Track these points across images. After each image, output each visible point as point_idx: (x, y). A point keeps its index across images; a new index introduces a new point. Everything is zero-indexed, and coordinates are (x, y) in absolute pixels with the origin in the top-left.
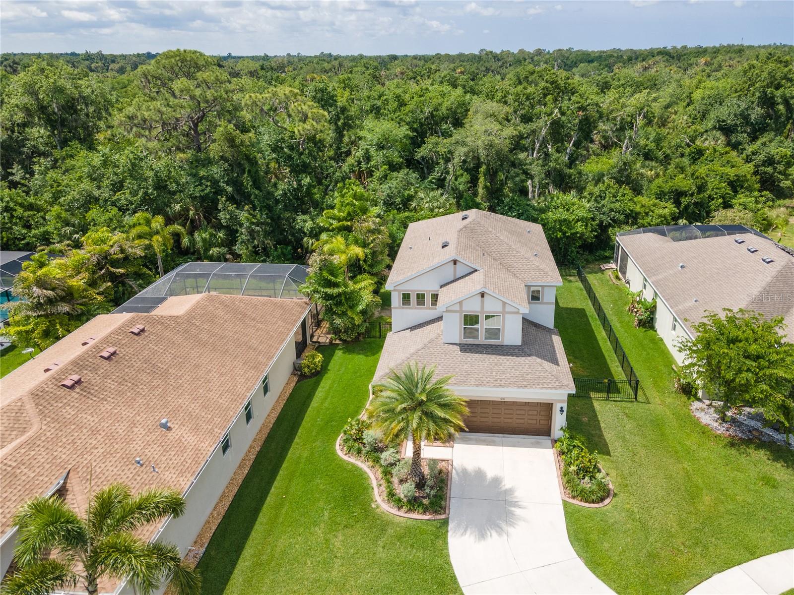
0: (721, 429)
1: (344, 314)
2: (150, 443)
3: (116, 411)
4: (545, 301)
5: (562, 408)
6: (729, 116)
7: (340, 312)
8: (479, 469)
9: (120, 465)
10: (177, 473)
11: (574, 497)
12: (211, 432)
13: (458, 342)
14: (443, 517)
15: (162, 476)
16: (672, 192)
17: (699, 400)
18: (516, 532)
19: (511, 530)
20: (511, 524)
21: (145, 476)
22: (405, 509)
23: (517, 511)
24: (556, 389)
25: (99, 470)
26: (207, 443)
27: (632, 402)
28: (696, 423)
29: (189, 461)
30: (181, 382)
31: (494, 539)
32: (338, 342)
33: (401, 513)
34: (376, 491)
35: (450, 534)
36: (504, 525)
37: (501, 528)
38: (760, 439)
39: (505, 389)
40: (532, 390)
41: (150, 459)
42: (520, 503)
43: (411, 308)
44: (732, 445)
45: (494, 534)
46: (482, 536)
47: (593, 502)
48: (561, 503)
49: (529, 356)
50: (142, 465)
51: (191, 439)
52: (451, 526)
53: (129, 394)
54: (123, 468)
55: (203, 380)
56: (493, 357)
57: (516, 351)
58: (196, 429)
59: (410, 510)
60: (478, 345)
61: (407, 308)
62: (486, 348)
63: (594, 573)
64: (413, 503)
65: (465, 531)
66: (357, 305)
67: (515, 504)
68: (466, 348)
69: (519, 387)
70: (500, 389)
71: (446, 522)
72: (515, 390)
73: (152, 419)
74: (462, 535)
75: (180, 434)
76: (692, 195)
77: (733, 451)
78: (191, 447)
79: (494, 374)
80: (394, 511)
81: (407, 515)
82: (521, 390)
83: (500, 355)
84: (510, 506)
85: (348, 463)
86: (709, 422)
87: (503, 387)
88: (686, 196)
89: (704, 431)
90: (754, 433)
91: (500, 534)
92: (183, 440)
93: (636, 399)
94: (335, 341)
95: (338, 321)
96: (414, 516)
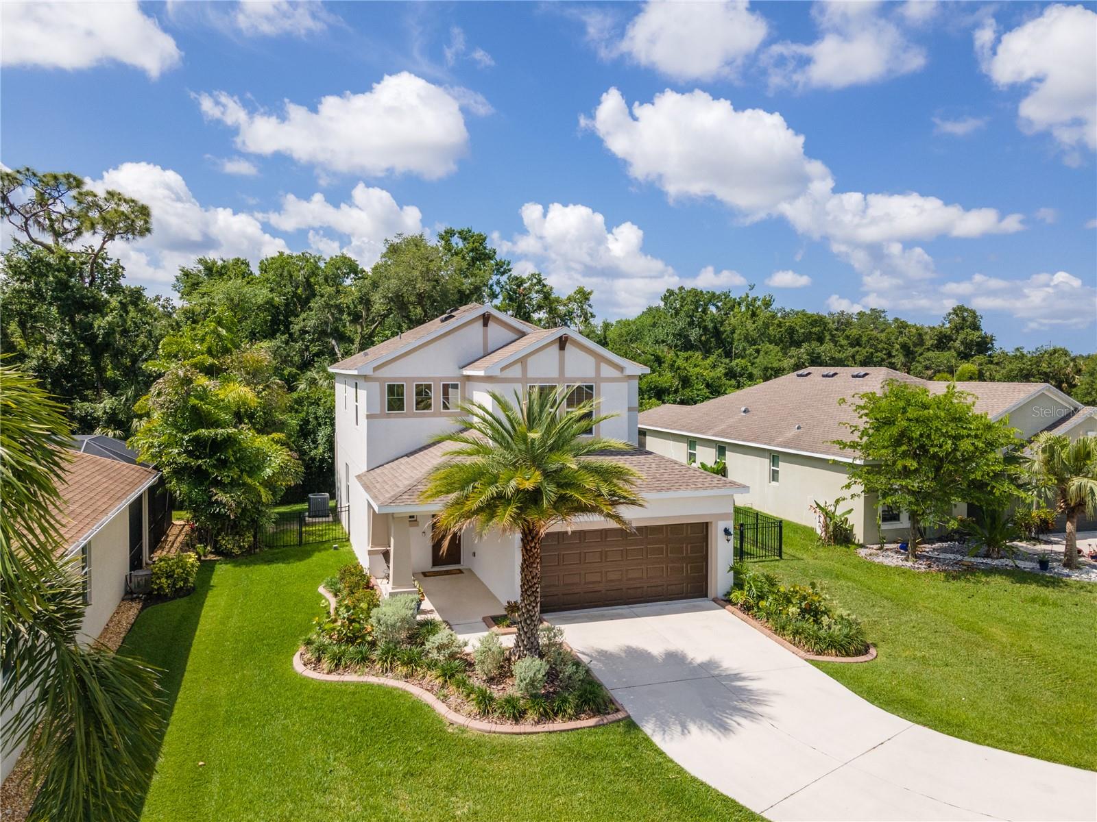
0: (921, 567)
1: (234, 484)
5: (726, 529)
6: (668, 335)
7: (227, 480)
8: (629, 647)
11: (820, 653)
14: (618, 716)
16: (651, 389)
17: (862, 546)
18: (778, 710)
19: (766, 710)
20: (755, 704)
22: (532, 716)
23: (751, 685)
27: (777, 560)
31: (748, 727)
32: (212, 557)
33: (525, 727)
34: (441, 708)
35: (655, 739)
37: (746, 711)
38: (978, 568)
40: (680, 493)
42: (743, 675)
43: (406, 416)
44: (953, 578)
45: (741, 720)
46: (723, 727)
47: (856, 654)
48: (807, 663)
49: (648, 453)
59: (545, 716)
61: (396, 416)
65: (685, 727)
66: (260, 468)
67: (738, 677)
69: (659, 491)
71: (631, 725)
72: (654, 495)
74: (683, 734)
76: (676, 391)
77: (963, 583)
80: (508, 727)
81: (539, 728)
82: (663, 494)
84: (731, 681)
86: (898, 563)
88: (669, 394)
90: (964, 564)
91: (752, 720)
93: (780, 555)
94: (205, 556)
95: (221, 497)
96: (559, 725)
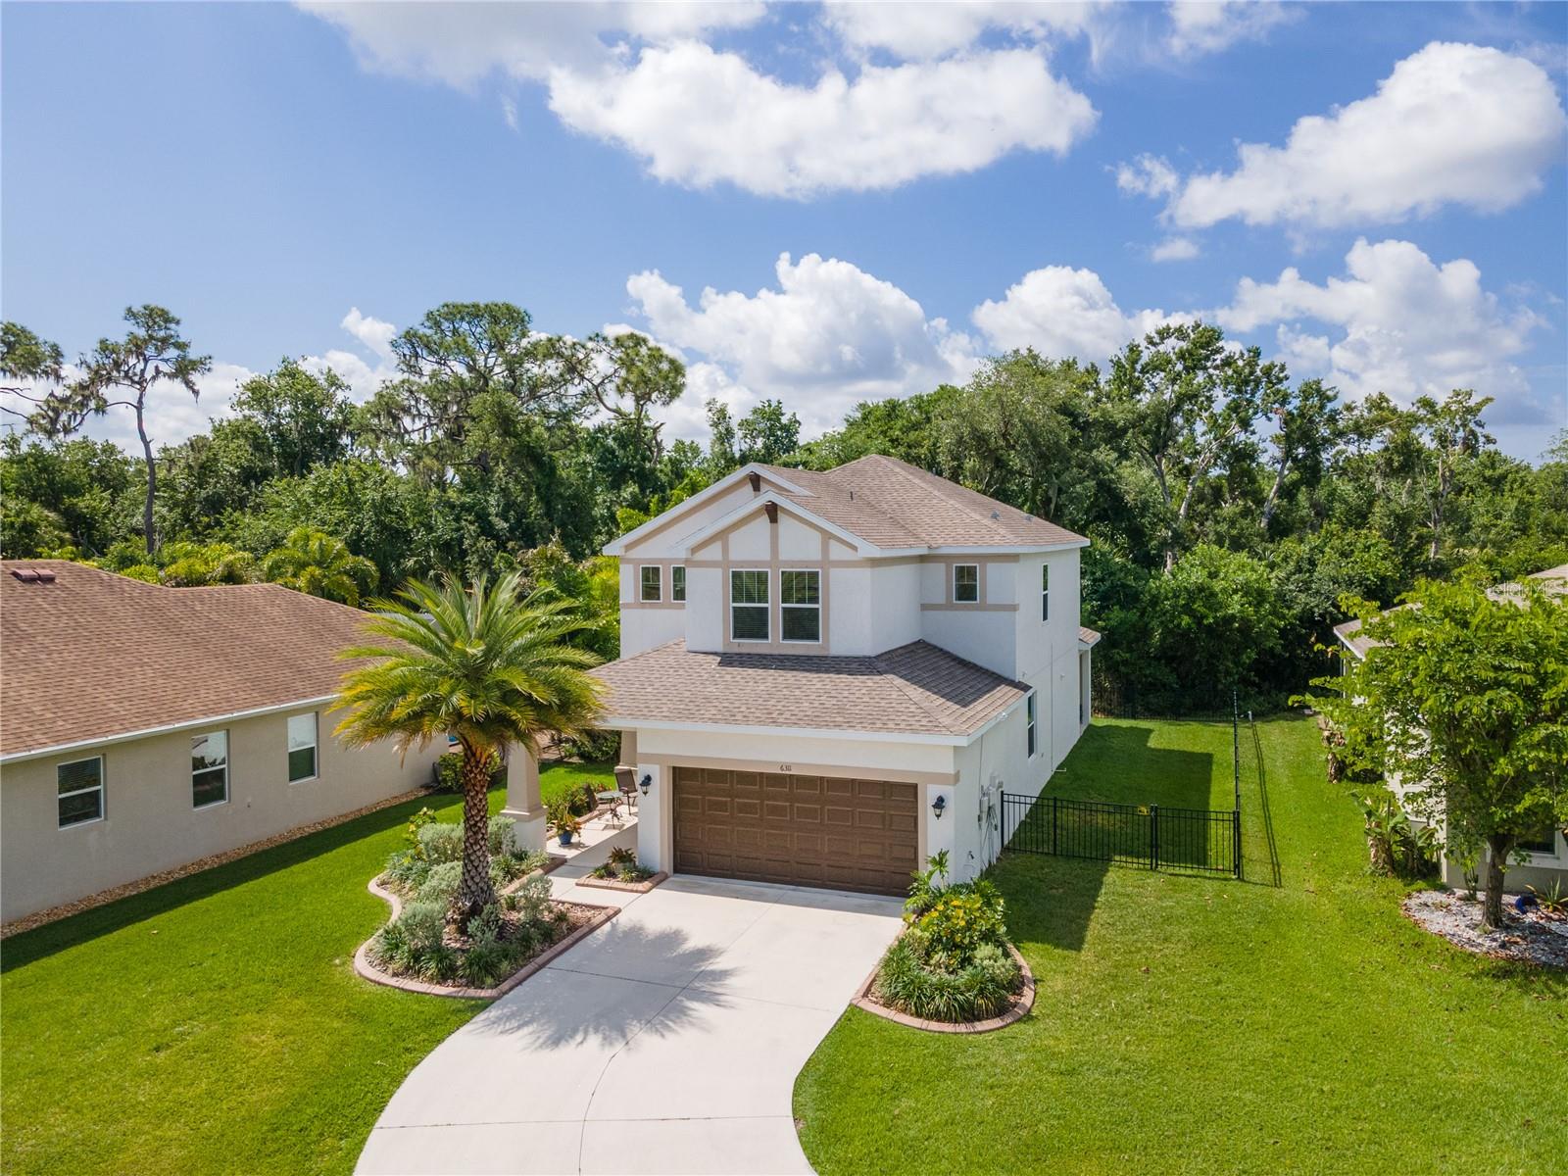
4: (991, 600)
13: (720, 649)
17: (1440, 889)
22: (397, 966)
24: (915, 731)
39: (782, 730)
40: (849, 733)
43: (663, 607)
45: (593, 1040)
47: (937, 1016)
48: (842, 1009)
49: (882, 673)
56: (790, 674)
60: (765, 656)
61: (652, 606)
62: (781, 660)
65: (522, 1026)
67: (709, 997)
70: (769, 728)
72: (807, 732)
74: (504, 1031)
82: (822, 732)
83: (810, 671)
84: (691, 998)
87: (780, 725)
91: (607, 1044)
93: (1237, 873)
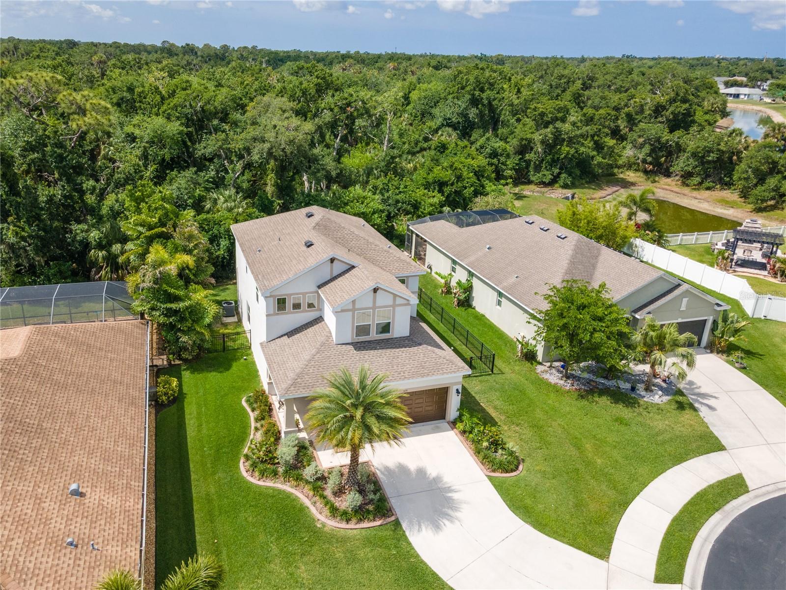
0: (567, 385)
1: (190, 330)
2: (70, 517)
3: (9, 488)
5: (457, 390)
7: (185, 329)
8: (399, 464)
9: (51, 553)
10: (120, 543)
11: (494, 471)
12: (128, 486)
13: (350, 341)
14: (393, 518)
15: (105, 552)
17: (540, 364)
18: (464, 514)
19: (458, 514)
20: (455, 509)
21: (88, 558)
22: (354, 520)
23: (455, 496)
24: (455, 372)
25: (31, 566)
26: (132, 500)
27: (490, 374)
28: (548, 384)
29: (125, 527)
30: (63, 436)
31: (448, 527)
32: (177, 362)
33: (352, 525)
34: (313, 510)
35: (407, 533)
36: (450, 512)
37: (449, 515)
38: (598, 388)
39: (411, 381)
40: (434, 377)
41: (82, 536)
42: (453, 488)
43: (287, 313)
44: (582, 397)
45: (446, 522)
46: (437, 527)
48: (486, 478)
49: (420, 344)
50: (76, 546)
51: (112, 501)
52: (404, 525)
53: (12, 464)
54: (57, 555)
55: (86, 429)
56: (388, 351)
57: (407, 342)
58: (111, 488)
59: (360, 521)
60: (369, 342)
61: (282, 314)
62: (377, 343)
63: (544, 533)
64: (360, 513)
65: (420, 526)
66: (202, 318)
67: (449, 490)
68: (360, 346)
69: (423, 377)
70: (406, 381)
71: (397, 524)
72: (420, 379)
73: (56, 487)
74: (419, 531)
75: (97, 497)
77: (584, 402)
78: (118, 510)
79: (395, 367)
80: (343, 525)
81: (358, 526)
82: (425, 379)
83: (394, 348)
84: (446, 492)
85: (268, 488)
86: (557, 381)
89: (556, 389)
90: (592, 383)
91: (452, 522)
92: (105, 503)
93: (492, 371)
94: (174, 361)
95: (184, 339)
96: (366, 524)
